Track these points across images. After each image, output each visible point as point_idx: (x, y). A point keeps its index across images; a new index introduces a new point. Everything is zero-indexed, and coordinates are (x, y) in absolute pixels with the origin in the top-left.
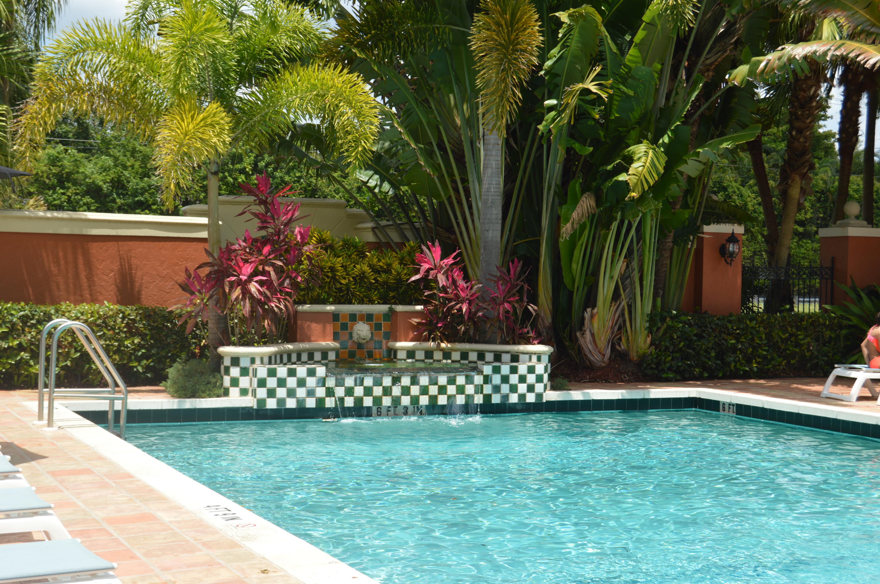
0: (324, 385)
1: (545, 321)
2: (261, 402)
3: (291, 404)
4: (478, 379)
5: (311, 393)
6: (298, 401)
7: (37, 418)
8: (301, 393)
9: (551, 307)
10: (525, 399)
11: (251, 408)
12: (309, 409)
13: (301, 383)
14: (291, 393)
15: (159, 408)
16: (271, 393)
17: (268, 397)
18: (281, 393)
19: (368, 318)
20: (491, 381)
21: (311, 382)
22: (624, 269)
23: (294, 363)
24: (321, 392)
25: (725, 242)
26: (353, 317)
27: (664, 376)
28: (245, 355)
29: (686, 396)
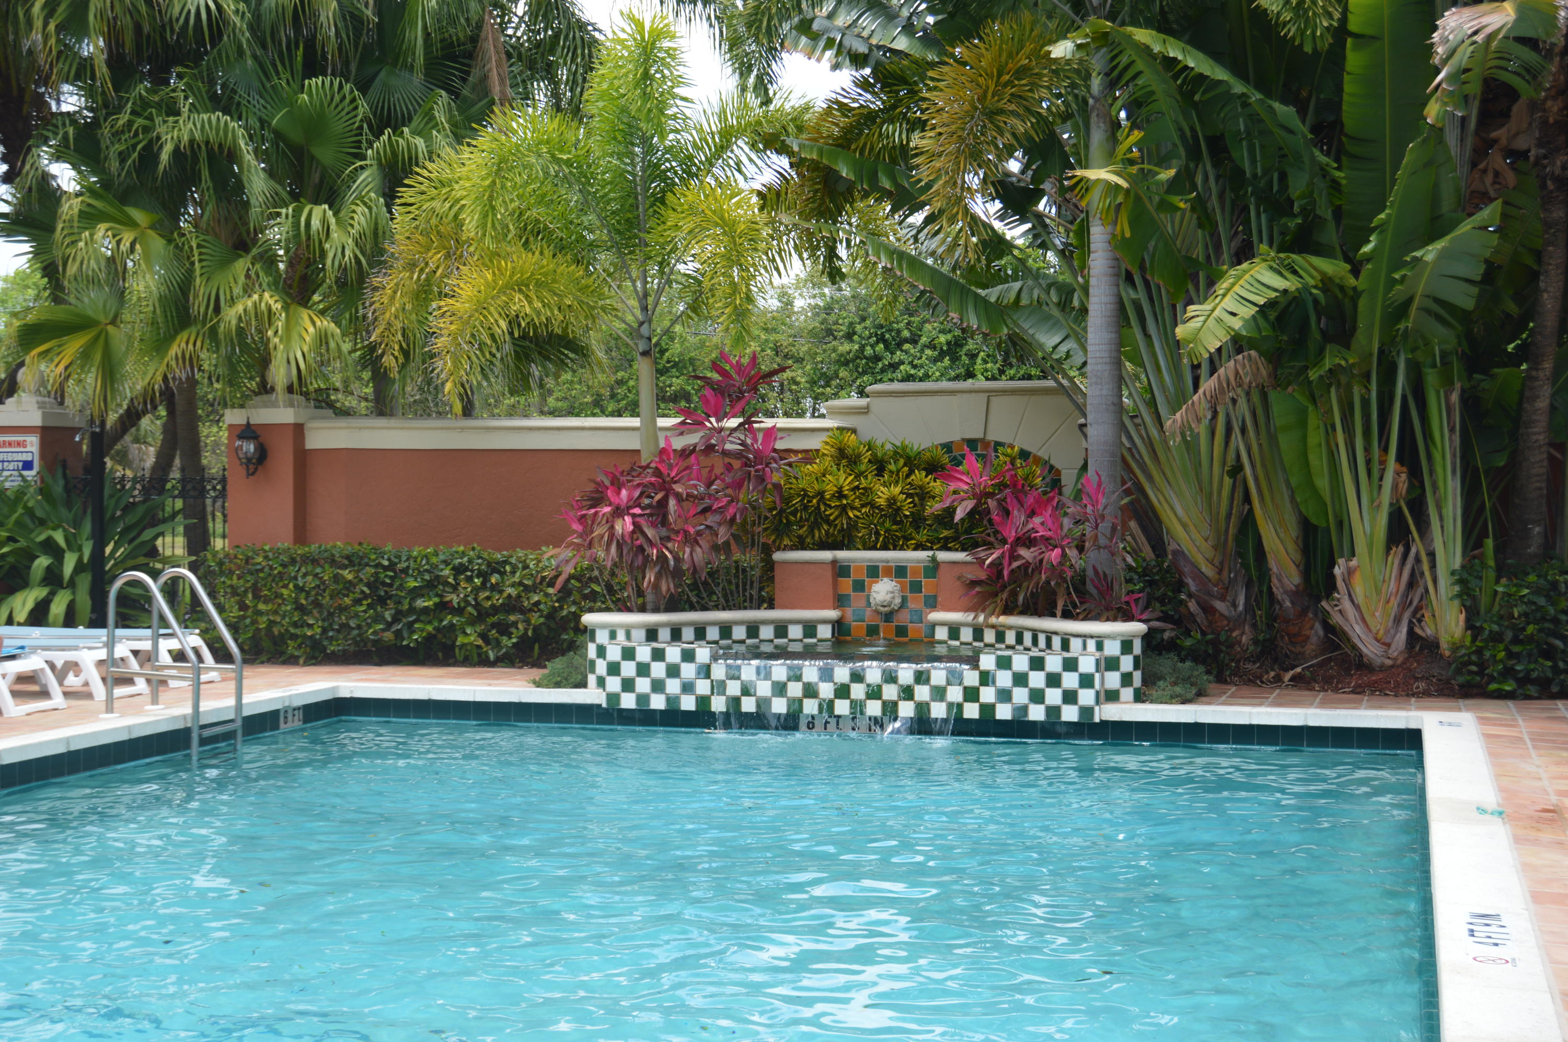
0: (708, 676)
1: (1285, 580)
2: (613, 698)
3: (658, 703)
4: (971, 678)
5: (688, 688)
6: (668, 699)
8: (673, 686)
9: (1298, 557)
10: (1059, 716)
11: (599, 706)
13: (673, 671)
14: (658, 686)
15: (471, 699)
16: (628, 685)
17: (623, 691)
18: (643, 685)
19: (900, 572)
20: (994, 682)
21: (688, 671)
24: (703, 687)
26: (874, 572)
28: (603, 626)
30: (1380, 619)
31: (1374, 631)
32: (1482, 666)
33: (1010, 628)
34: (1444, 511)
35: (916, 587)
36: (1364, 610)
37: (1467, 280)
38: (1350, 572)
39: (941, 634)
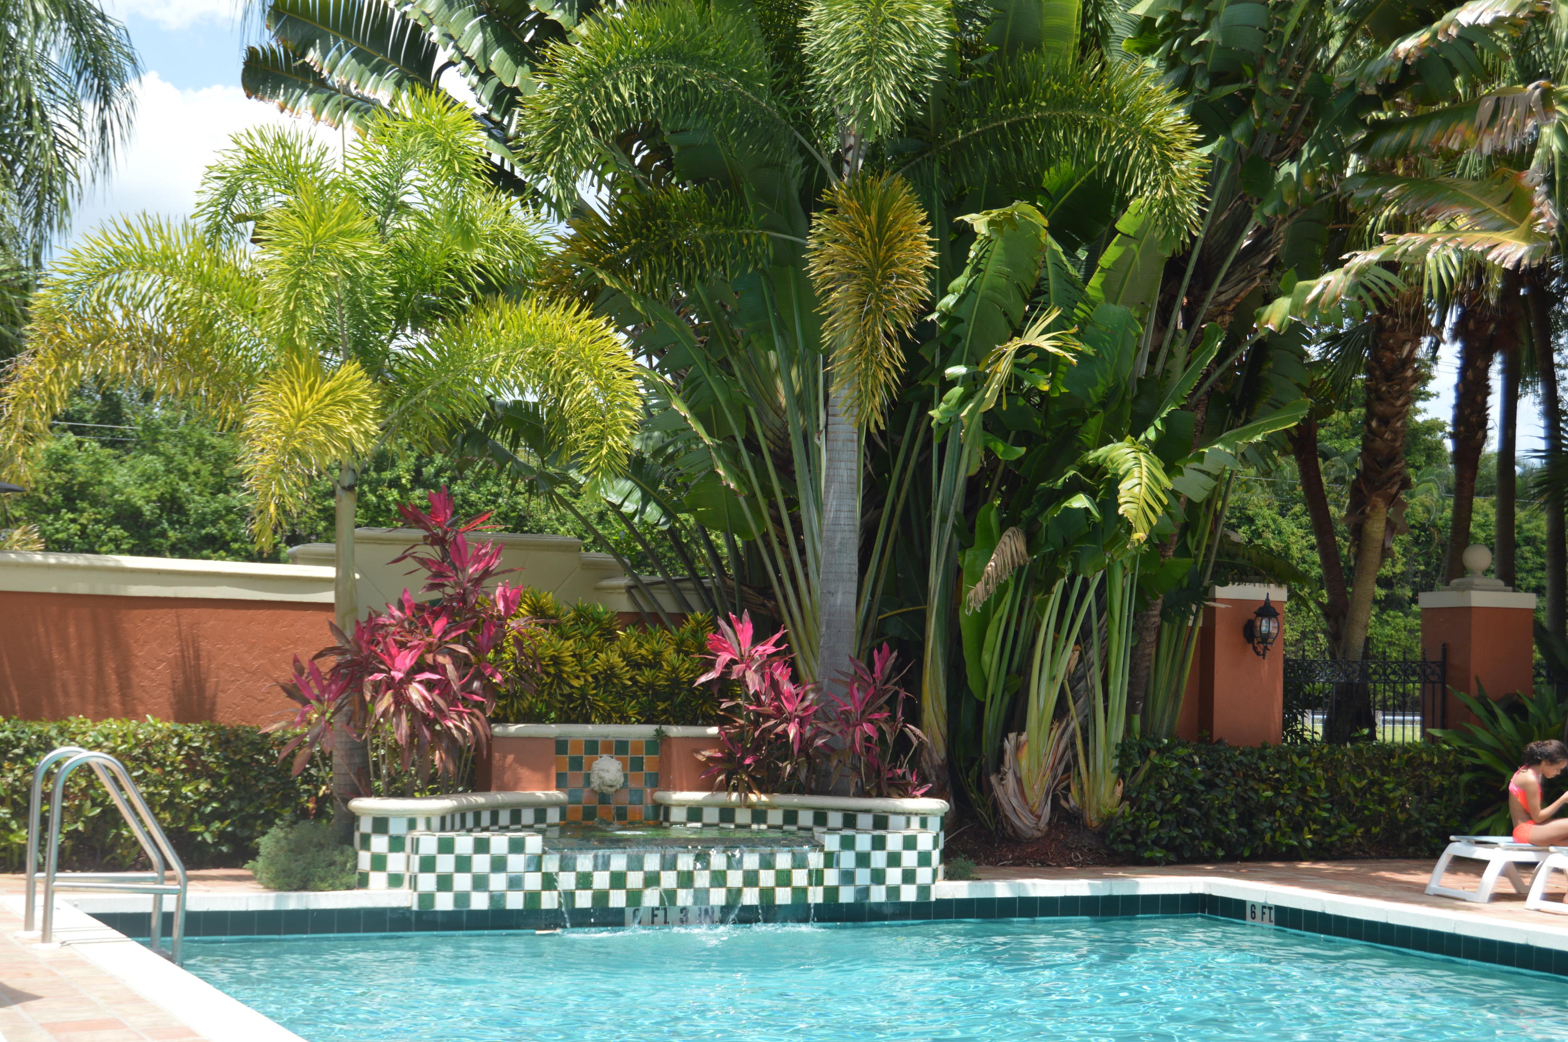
0: (538, 868)
1: (935, 755)
2: (426, 899)
3: (480, 902)
4: (815, 860)
5: (515, 883)
6: (492, 898)
7: (22, 925)
8: (498, 882)
9: (944, 730)
10: (898, 896)
11: (408, 909)
12: (512, 911)
13: (499, 865)
14: (480, 883)
15: (242, 908)
16: (445, 883)
17: (439, 890)
18: (462, 882)
19: (620, 748)
20: (838, 864)
21: (516, 863)
22: (1074, 663)
23: (486, 829)
24: (533, 881)
25: (1253, 616)
26: (592, 747)
27: (1147, 855)
28: (399, 814)
29: (1185, 891)
30: (1037, 790)
31: (1031, 802)
32: (1136, 833)
33: (774, 807)
34: (1111, 687)
35: (636, 764)
36: (1025, 783)
37: (1208, 474)
38: (1018, 747)
39: (678, 815)
